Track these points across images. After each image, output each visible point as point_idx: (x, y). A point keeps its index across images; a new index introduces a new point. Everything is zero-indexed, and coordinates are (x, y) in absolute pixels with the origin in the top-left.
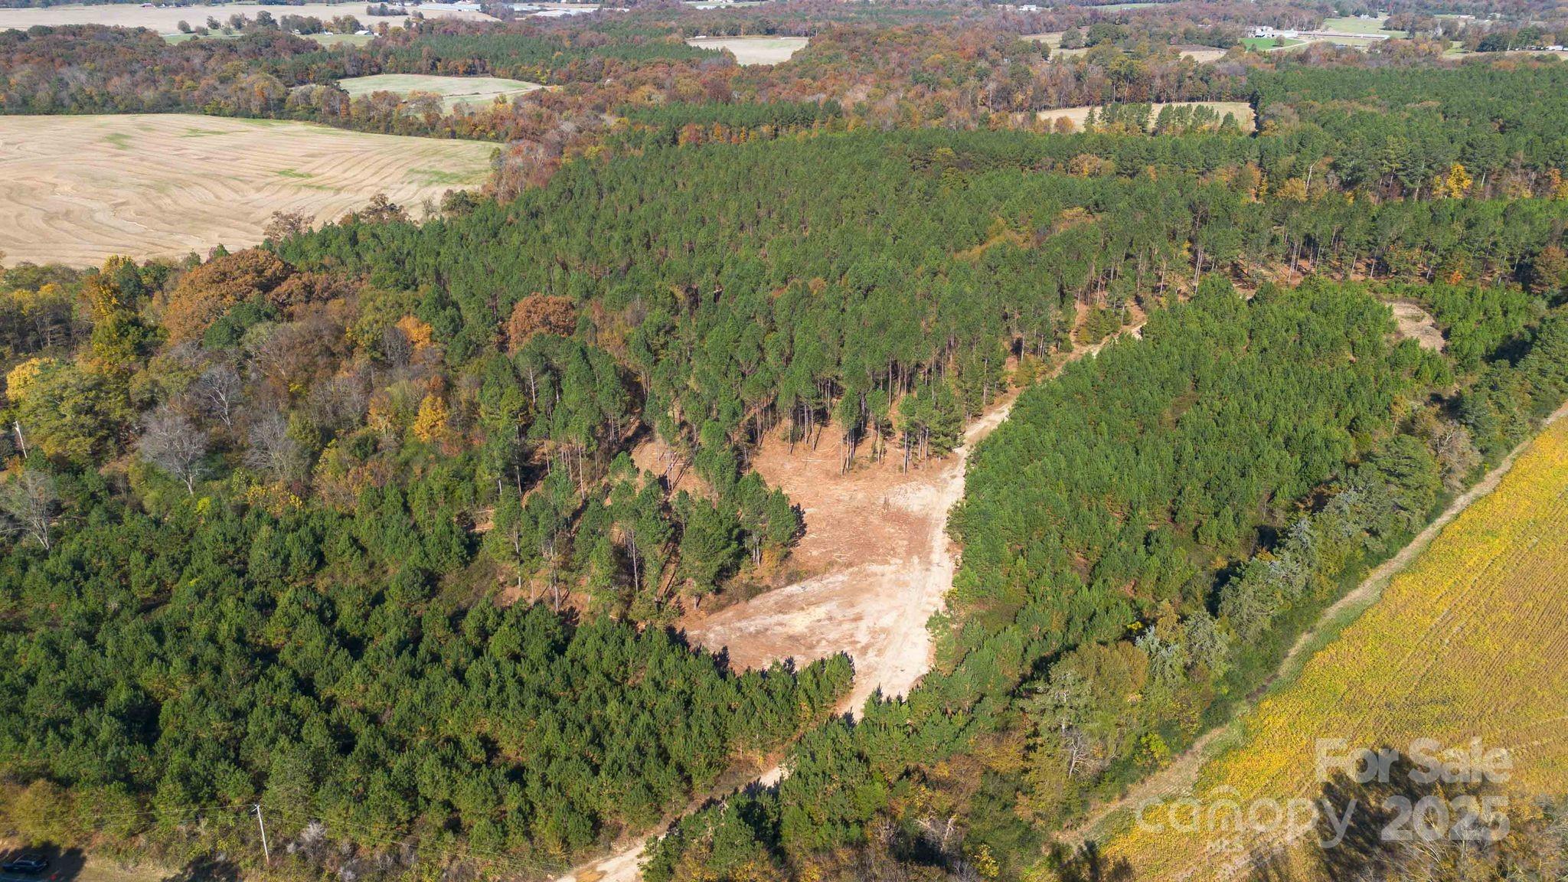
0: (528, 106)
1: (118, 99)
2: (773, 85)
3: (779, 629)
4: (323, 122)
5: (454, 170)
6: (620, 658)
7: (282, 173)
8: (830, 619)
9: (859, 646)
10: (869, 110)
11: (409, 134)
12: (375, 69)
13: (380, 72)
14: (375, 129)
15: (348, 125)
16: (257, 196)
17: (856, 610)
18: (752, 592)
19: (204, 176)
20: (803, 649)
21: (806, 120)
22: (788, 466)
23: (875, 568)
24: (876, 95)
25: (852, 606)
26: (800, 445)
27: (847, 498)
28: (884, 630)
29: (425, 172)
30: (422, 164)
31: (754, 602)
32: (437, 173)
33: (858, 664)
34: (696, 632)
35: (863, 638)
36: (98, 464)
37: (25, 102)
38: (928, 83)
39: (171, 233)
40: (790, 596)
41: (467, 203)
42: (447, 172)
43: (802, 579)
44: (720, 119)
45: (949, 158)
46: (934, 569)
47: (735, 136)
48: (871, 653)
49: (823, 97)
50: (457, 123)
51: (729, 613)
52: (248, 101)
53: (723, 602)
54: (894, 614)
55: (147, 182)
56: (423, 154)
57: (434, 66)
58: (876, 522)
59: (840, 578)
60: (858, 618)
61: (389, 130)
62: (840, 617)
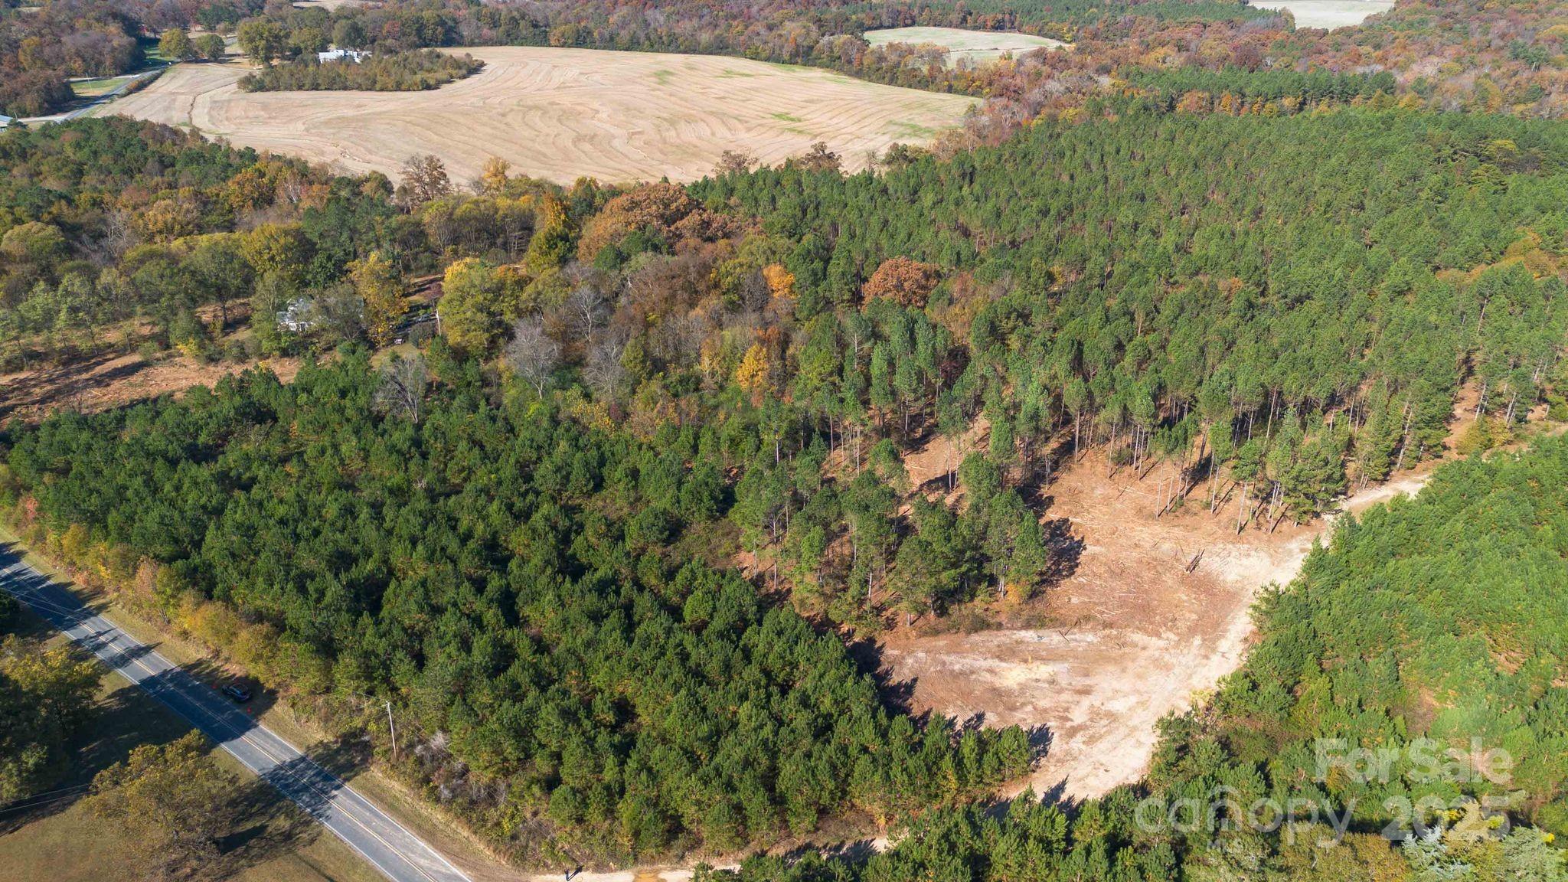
0: (1030, 63)
1: (681, 40)
2: (1320, 52)
3: (988, 677)
4: (840, 70)
5: (931, 124)
6: (788, 657)
7: (779, 116)
8: (1052, 682)
9: (1068, 724)
10: (1434, 88)
11: (910, 86)
12: (909, 22)
13: (913, 24)
14: (880, 80)
15: (859, 74)
16: (747, 135)
17: (1088, 681)
18: (981, 625)
19: (712, 113)
20: (1000, 709)
21: (1345, 93)
22: (1098, 492)
23: (1138, 637)
24: (1450, 71)
25: (1087, 675)
26: (1129, 470)
27: (1148, 546)
28: (1112, 717)
29: (902, 125)
30: (903, 117)
31: (976, 638)
32: (913, 127)
33: (1056, 746)
34: (896, 652)
35: (1078, 716)
36: (487, 359)
37: (612, 39)
38: (1529, 61)
39: (662, 163)
40: (1019, 642)
41: (906, 158)
42: (923, 125)
43: (1043, 626)
44: (1232, 87)
45: (1509, 153)
46: (1215, 658)
47: (1247, 106)
48: (1079, 738)
49: (1380, 68)
50: (956, 77)
51: (942, 642)
52: (782, 47)
53: (941, 627)
54: (1133, 699)
55: (665, 115)
56: (909, 107)
57: (964, 20)
58: (1170, 582)
59: (1090, 637)
60: (1086, 691)
61: (893, 81)
62: (1064, 683)
